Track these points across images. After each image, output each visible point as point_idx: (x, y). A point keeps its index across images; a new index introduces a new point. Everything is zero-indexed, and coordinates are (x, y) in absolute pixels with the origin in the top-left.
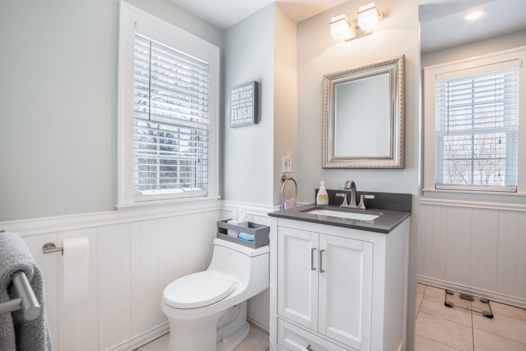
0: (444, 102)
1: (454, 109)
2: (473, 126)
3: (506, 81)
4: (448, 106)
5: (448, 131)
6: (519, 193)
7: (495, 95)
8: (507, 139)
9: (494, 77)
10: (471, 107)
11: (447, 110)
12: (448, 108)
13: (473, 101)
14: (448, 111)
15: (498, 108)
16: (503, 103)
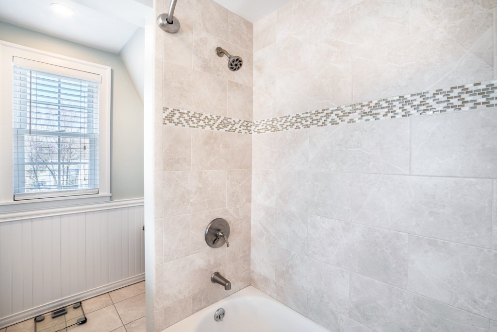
0: (26, 94)
1: (38, 105)
2: (59, 128)
3: (89, 91)
4: (30, 100)
5: (30, 129)
6: (100, 194)
7: (81, 102)
8: (90, 145)
9: (79, 84)
10: (57, 107)
11: (29, 104)
12: (30, 102)
13: (59, 101)
14: (30, 106)
15: (83, 115)
16: (86, 111)
